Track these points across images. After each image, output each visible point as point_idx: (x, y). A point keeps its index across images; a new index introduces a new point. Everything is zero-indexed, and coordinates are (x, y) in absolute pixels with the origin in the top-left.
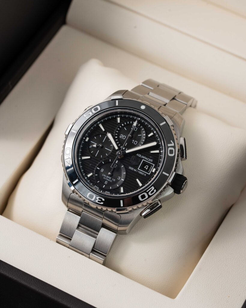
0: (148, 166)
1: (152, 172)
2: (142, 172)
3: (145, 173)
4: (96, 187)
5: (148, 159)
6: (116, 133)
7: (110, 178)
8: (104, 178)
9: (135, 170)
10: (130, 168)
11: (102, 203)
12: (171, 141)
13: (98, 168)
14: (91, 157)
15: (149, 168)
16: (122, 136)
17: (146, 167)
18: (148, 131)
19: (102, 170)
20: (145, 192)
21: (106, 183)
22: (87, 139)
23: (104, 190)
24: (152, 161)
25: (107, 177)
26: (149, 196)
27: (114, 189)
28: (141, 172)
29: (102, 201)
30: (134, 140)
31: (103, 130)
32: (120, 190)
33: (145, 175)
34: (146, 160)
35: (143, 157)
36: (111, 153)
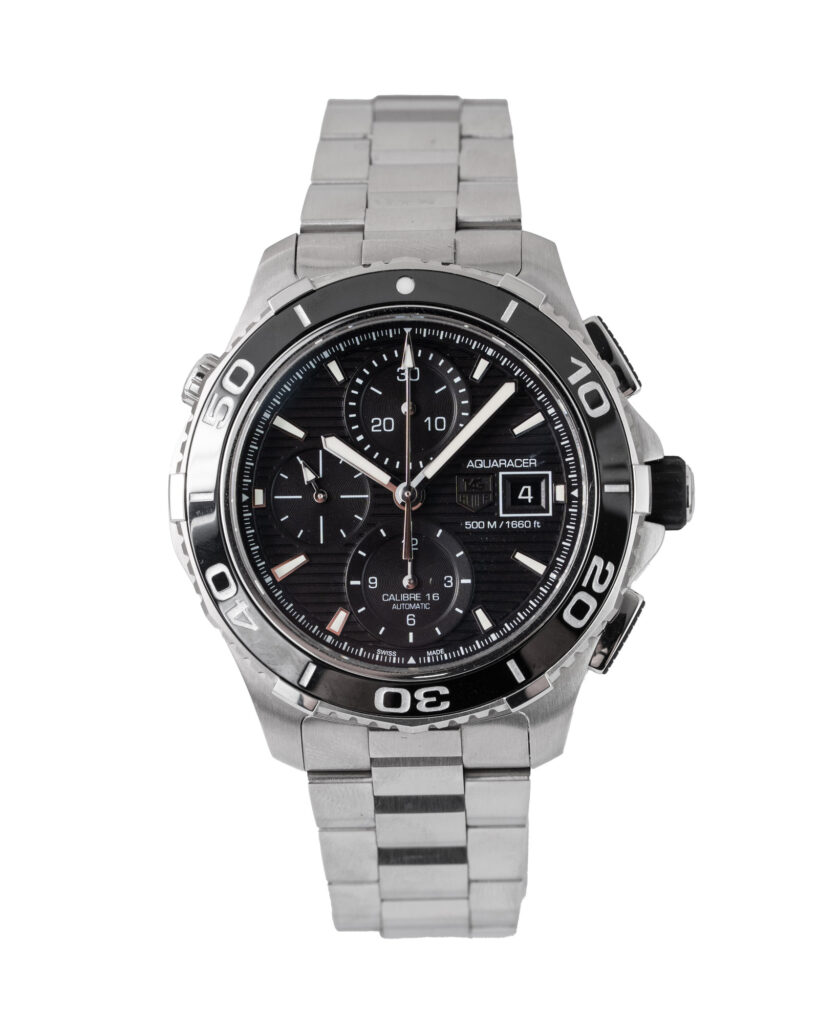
0: (529, 488)
1: (557, 505)
2: (518, 519)
3: (532, 519)
4: (384, 652)
5: (519, 463)
6: (352, 422)
7: (416, 597)
8: (395, 607)
9: (492, 525)
10: (469, 525)
11: (445, 705)
12: (574, 360)
13: (353, 583)
14: (307, 555)
15: (536, 493)
16: (380, 424)
17: (525, 493)
18: (464, 360)
19: (373, 580)
20: (578, 588)
21: (411, 622)
22: (259, 498)
23: (418, 650)
24: (533, 461)
25: (403, 597)
26: (601, 598)
27: (454, 630)
28: (519, 521)
29: (441, 698)
30: (429, 419)
31: (300, 434)
32: (475, 621)
33: (537, 524)
34: (511, 469)
35: (495, 464)
36: (373, 505)
